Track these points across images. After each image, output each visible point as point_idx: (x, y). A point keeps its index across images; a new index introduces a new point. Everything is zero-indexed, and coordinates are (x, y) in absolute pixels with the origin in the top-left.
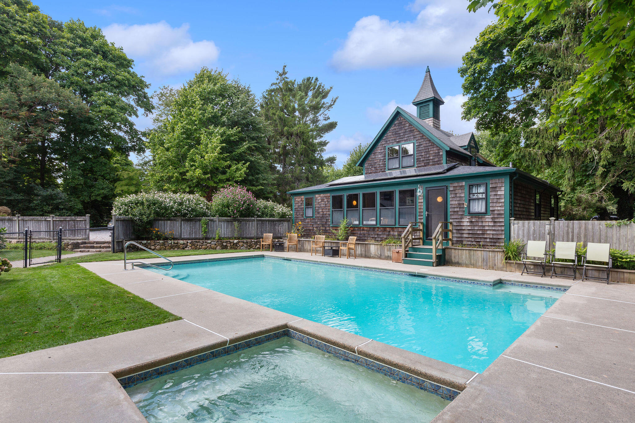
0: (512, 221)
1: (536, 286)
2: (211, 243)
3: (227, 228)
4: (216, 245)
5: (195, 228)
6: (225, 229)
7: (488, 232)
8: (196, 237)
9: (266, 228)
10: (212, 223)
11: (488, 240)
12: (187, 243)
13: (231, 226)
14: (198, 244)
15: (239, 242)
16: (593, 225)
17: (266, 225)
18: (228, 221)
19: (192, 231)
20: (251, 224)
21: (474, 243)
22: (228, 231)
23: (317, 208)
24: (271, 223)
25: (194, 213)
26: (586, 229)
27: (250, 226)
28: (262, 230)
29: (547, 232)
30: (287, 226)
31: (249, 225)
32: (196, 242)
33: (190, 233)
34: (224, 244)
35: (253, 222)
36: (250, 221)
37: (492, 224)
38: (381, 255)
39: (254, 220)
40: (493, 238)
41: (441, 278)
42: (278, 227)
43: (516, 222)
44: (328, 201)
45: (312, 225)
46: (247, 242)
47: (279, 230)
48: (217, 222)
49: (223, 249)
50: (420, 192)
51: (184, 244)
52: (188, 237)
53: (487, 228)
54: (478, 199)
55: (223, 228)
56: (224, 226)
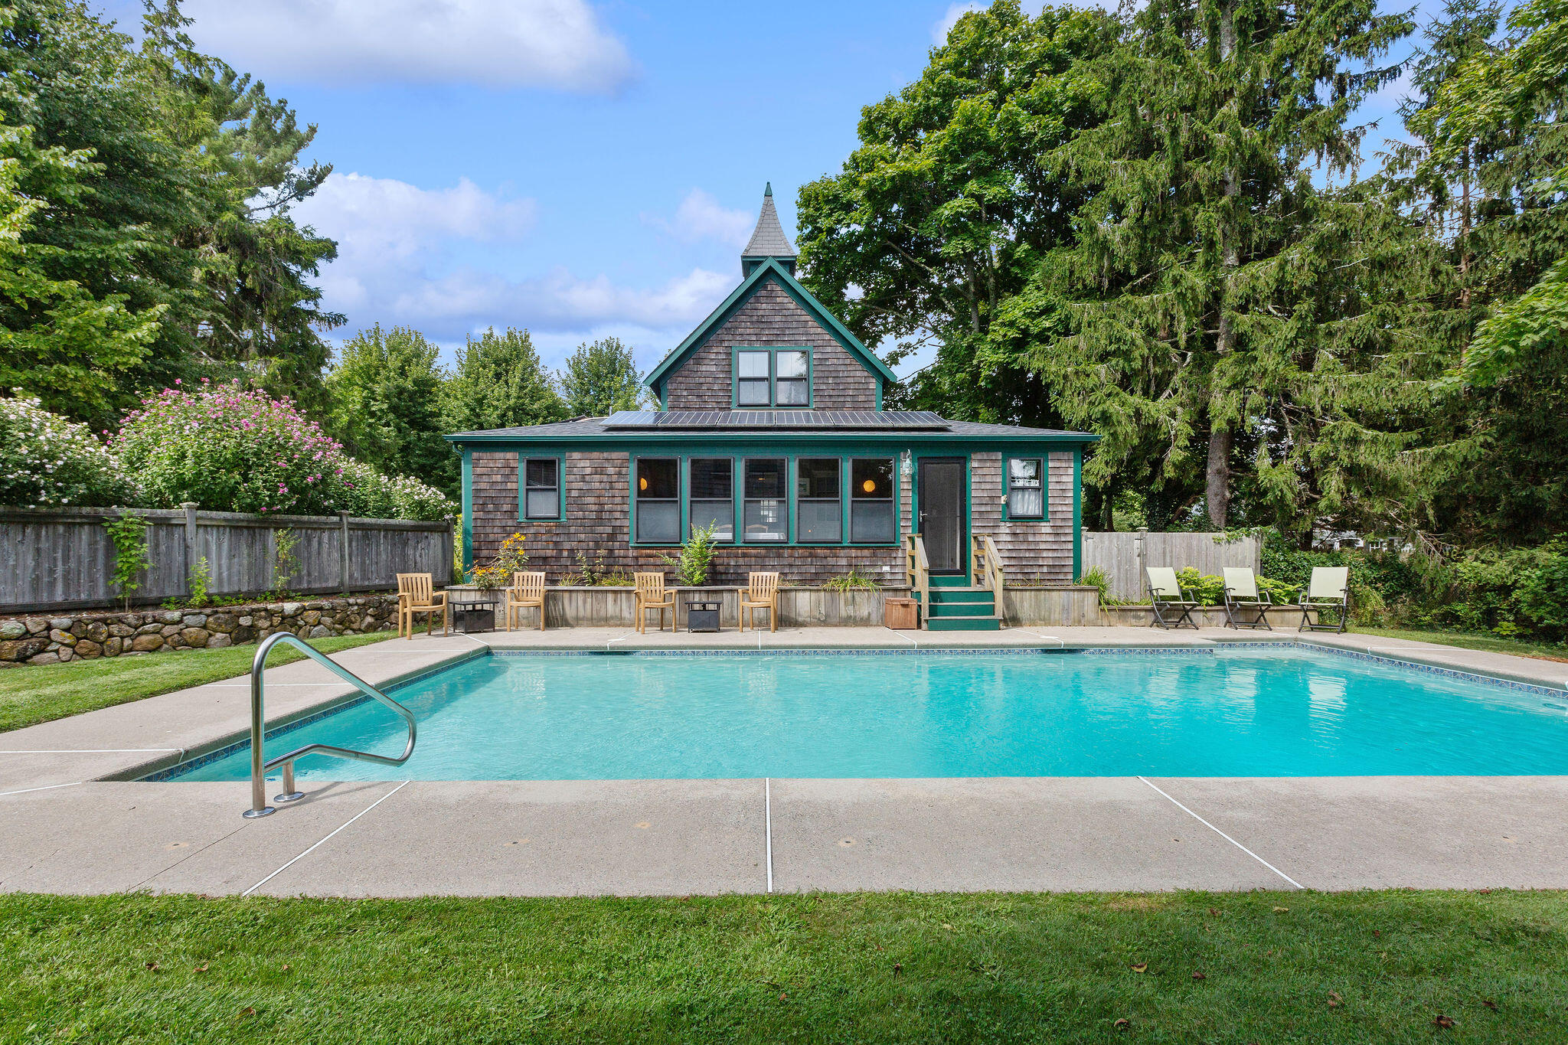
0: (1084, 533)
1: (1244, 643)
2: (181, 621)
3: (231, 557)
4: (204, 627)
5: (66, 559)
6: (224, 562)
7: (1045, 554)
8: (73, 597)
9: (378, 554)
10: (162, 533)
11: (1045, 570)
12: (49, 628)
13: (251, 546)
14: (114, 629)
15: (304, 609)
16: (1200, 540)
17: (378, 545)
18: (235, 527)
19: (52, 571)
20: (326, 540)
21: (1020, 577)
22: (235, 570)
23: (574, 493)
24: (393, 538)
25: (82, 489)
26: (1189, 547)
27: (325, 546)
28: (363, 563)
29: (1137, 552)
30: (440, 545)
31: (320, 543)
32: (105, 621)
33: (37, 579)
34: (245, 621)
35: (336, 534)
36: (323, 530)
37: (1051, 538)
38: (827, 616)
39: (339, 526)
40: (1054, 566)
41: (1115, 650)
42: (415, 548)
43: (1090, 534)
44: (619, 474)
45: (556, 543)
46: (333, 609)
47: (418, 559)
48: (191, 529)
49: (236, 641)
50: (906, 467)
51: (27, 634)
52: (27, 599)
53: (1042, 546)
54: (1023, 489)
55: (214, 555)
56: (219, 547)
